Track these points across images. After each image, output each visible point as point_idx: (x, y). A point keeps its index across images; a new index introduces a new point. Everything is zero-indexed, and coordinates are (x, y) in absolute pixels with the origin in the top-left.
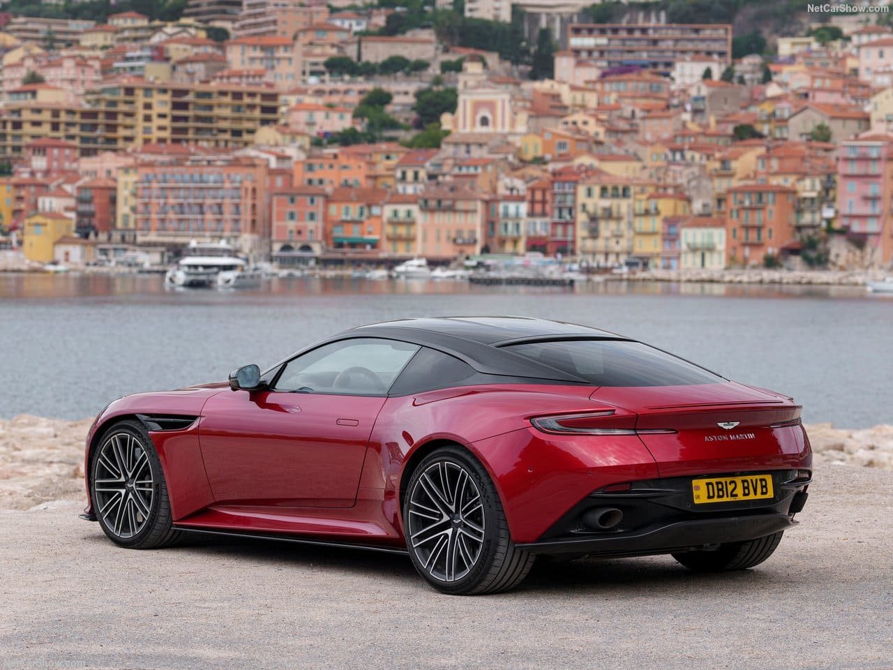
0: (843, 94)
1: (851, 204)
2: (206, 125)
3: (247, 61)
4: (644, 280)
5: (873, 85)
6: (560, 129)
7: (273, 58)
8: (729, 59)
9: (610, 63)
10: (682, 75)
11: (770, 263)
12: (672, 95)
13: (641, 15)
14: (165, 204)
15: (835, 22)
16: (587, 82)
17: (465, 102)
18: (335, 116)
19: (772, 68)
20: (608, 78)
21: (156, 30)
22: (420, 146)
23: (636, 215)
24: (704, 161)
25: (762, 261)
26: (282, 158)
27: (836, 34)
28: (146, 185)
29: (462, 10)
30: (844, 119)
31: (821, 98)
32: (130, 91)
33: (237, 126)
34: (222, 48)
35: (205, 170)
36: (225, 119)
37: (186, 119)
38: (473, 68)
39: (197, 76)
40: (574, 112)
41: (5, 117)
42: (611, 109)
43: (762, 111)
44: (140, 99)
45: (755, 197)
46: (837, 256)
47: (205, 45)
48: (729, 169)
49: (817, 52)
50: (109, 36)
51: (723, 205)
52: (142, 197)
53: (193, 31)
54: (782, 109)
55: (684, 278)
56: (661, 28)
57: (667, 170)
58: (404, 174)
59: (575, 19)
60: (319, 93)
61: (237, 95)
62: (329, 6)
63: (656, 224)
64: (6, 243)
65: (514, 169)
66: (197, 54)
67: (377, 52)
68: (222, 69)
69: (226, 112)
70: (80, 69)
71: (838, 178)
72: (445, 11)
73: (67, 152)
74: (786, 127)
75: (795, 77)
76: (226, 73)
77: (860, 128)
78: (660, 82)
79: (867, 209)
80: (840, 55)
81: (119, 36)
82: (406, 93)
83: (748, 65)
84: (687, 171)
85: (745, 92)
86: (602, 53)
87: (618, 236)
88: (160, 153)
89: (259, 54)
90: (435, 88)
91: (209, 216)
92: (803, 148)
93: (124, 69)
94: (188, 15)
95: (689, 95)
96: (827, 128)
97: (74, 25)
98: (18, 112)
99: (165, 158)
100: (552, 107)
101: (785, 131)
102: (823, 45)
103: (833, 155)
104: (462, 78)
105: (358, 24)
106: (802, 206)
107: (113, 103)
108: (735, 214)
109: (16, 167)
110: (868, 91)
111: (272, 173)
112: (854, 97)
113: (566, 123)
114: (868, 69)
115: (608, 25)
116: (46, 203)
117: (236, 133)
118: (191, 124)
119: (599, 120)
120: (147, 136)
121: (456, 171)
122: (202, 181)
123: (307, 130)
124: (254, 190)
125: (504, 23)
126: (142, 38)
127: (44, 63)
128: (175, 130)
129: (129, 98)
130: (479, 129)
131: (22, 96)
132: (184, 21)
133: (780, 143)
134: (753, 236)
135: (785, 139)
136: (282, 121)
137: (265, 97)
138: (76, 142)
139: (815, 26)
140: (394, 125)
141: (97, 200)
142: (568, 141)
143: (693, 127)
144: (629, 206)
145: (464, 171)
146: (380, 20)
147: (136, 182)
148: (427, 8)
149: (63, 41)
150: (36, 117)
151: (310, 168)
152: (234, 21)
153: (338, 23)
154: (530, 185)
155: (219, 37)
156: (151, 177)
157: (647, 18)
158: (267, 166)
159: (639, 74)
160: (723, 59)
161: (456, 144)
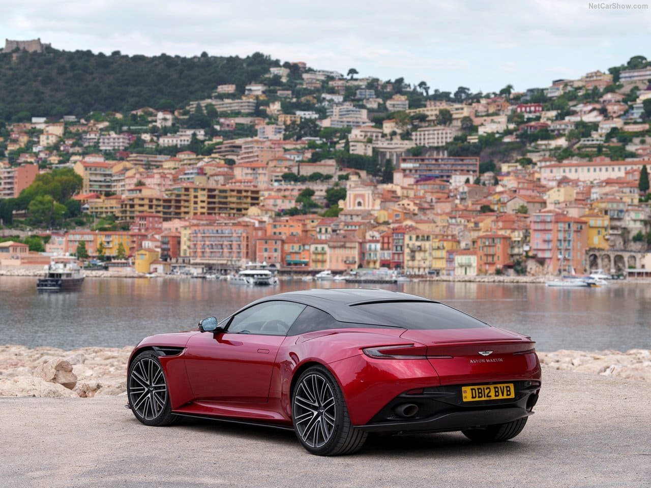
0: (533, 190)
1: (537, 244)
2: (224, 206)
3: (244, 175)
4: (437, 281)
5: (548, 186)
6: (396, 207)
7: (256, 174)
8: (478, 174)
9: (420, 175)
10: (455, 182)
11: (499, 272)
12: (450, 191)
13: (435, 153)
14: (204, 244)
15: (529, 156)
16: (409, 185)
17: (350, 194)
18: (287, 202)
19: (499, 178)
20: (420, 183)
21: (199, 160)
22: (328, 216)
23: (433, 249)
24: (466, 223)
25: (494, 272)
26: (261, 222)
27: (530, 162)
28: (195, 235)
29: (348, 150)
30: (534, 202)
31: (522, 192)
32: (187, 189)
33: (239, 206)
34: (232, 169)
35: (224, 227)
36: (233, 203)
37: (214, 203)
38: (353, 178)
39: (219, 182)
40: (403, 199)
41: (126, 202)
42: (421, 198)
43: (494, 198)
44: (192, 193)
45: (491, 240)
46: (531, 269)
47: (224, 167)
48: (478, 227)
49: (520, 170)
50: (177, 163)
51: (475, 244)
52: (193, 241)
53: (218, 160)
54: (504, 198)
55: (456, 280)
56: (445, 159)
57: (448, 227)
58: (320, 229)
59: (403, 154)
60: (279, 190)
61: (239, 191)
62: (284, 148)
63: (443, 254)
64: (126, 263)
65: (374, 227)
66: (219, 172)
67: (307, 170)
68: (232, 178)
69: (234, 200)
70: (163, 179)
71: (531, 231)
72: (340, 150)
73: (157, 219)
74: (506, 206)
75: (510, 183)
76: (234, 181)
77: (541, 207)
78: (444, 185)
79: (545, 246)
80: (532, 172)
81: (182, 163)
82: (321, 190)
83: (487, 176)
84: (458, 228)
85: (486, 190)
86: (416, 171)
87: (425, 260)
88: (202, 220)
89: (250, 171)
90: (335, 188)
91: (226, 250)
92: (514, 217)
93: (184, 179)
94: (215, 153)
95: (459, 191)
96: (526, 207)
97: (160, 158)
98: (132, 200)
99: (205, 222)
100: (393, 197)
101: (505, 208)
102: (523, 167)
103: (528, 220)
104: (348, 183)
105: (298, 157)
106: (514, 245)
107: (179, 195)
108: (481, 249)
109: (131, 227)
110: (544, 189)
111: (256, 229)
112: (538, 192)
113: (399, 205)
114: (545, 178)
115: (419, 157)
116: (146, 244)
117: (239, 210)
118: (217, 205)
119: (415, 204)
120: (196, 211)
121: (346, 228)
122: (222, 233)
123: (273, 208)
124: (247, 238)
125: (369, 156)
126: (193, 164)
127: (145, 176)
128: (209, 209)
129: (186, 193)
130: (357, 208)
131: (135, 192)
132: (213, 155)
133: (503, 214)
134: (490, 259)
135: (505, 213)
136: (261, 204)
137: (253, 192)
138: (161, 214)
139: (519, 158)
140: (316, 206)
141: (171, 243)
142: (400, 213)
143: (461, 207)
144: (430, 245)
145: (350, 228)
146: (308, 155)
147: (190, 234)
148: (331, 149)
149: (155, 165)
150: (141, 202)
151: (275, 226)
152: (238, 155)
153: (288, 156)
154: (382, 235)
155: (231, 163)
156: (197, 231)
157: (438, 154)
158: (254, 226)
159: (435, 181)
160: (475, 174)
161: (346, 215)
